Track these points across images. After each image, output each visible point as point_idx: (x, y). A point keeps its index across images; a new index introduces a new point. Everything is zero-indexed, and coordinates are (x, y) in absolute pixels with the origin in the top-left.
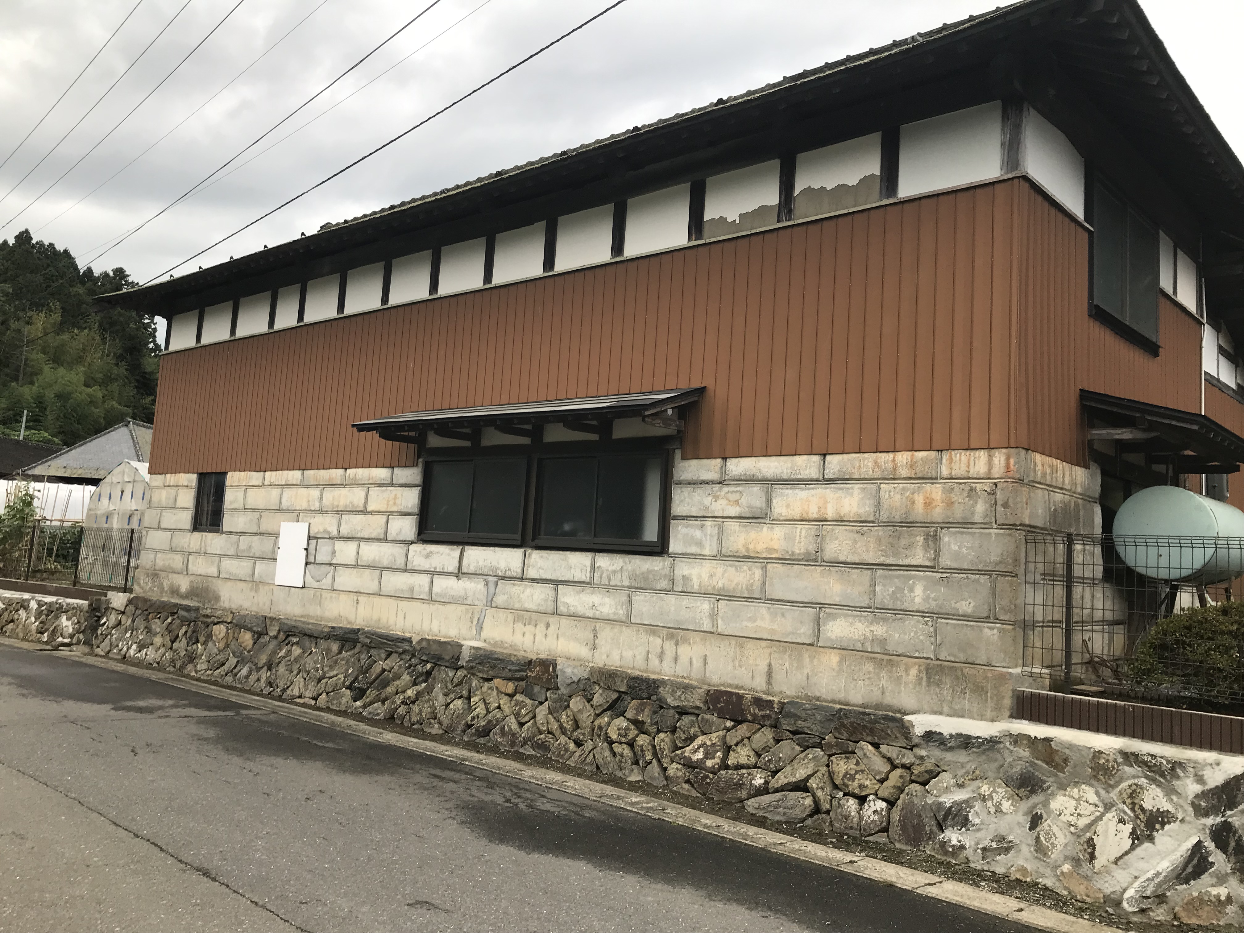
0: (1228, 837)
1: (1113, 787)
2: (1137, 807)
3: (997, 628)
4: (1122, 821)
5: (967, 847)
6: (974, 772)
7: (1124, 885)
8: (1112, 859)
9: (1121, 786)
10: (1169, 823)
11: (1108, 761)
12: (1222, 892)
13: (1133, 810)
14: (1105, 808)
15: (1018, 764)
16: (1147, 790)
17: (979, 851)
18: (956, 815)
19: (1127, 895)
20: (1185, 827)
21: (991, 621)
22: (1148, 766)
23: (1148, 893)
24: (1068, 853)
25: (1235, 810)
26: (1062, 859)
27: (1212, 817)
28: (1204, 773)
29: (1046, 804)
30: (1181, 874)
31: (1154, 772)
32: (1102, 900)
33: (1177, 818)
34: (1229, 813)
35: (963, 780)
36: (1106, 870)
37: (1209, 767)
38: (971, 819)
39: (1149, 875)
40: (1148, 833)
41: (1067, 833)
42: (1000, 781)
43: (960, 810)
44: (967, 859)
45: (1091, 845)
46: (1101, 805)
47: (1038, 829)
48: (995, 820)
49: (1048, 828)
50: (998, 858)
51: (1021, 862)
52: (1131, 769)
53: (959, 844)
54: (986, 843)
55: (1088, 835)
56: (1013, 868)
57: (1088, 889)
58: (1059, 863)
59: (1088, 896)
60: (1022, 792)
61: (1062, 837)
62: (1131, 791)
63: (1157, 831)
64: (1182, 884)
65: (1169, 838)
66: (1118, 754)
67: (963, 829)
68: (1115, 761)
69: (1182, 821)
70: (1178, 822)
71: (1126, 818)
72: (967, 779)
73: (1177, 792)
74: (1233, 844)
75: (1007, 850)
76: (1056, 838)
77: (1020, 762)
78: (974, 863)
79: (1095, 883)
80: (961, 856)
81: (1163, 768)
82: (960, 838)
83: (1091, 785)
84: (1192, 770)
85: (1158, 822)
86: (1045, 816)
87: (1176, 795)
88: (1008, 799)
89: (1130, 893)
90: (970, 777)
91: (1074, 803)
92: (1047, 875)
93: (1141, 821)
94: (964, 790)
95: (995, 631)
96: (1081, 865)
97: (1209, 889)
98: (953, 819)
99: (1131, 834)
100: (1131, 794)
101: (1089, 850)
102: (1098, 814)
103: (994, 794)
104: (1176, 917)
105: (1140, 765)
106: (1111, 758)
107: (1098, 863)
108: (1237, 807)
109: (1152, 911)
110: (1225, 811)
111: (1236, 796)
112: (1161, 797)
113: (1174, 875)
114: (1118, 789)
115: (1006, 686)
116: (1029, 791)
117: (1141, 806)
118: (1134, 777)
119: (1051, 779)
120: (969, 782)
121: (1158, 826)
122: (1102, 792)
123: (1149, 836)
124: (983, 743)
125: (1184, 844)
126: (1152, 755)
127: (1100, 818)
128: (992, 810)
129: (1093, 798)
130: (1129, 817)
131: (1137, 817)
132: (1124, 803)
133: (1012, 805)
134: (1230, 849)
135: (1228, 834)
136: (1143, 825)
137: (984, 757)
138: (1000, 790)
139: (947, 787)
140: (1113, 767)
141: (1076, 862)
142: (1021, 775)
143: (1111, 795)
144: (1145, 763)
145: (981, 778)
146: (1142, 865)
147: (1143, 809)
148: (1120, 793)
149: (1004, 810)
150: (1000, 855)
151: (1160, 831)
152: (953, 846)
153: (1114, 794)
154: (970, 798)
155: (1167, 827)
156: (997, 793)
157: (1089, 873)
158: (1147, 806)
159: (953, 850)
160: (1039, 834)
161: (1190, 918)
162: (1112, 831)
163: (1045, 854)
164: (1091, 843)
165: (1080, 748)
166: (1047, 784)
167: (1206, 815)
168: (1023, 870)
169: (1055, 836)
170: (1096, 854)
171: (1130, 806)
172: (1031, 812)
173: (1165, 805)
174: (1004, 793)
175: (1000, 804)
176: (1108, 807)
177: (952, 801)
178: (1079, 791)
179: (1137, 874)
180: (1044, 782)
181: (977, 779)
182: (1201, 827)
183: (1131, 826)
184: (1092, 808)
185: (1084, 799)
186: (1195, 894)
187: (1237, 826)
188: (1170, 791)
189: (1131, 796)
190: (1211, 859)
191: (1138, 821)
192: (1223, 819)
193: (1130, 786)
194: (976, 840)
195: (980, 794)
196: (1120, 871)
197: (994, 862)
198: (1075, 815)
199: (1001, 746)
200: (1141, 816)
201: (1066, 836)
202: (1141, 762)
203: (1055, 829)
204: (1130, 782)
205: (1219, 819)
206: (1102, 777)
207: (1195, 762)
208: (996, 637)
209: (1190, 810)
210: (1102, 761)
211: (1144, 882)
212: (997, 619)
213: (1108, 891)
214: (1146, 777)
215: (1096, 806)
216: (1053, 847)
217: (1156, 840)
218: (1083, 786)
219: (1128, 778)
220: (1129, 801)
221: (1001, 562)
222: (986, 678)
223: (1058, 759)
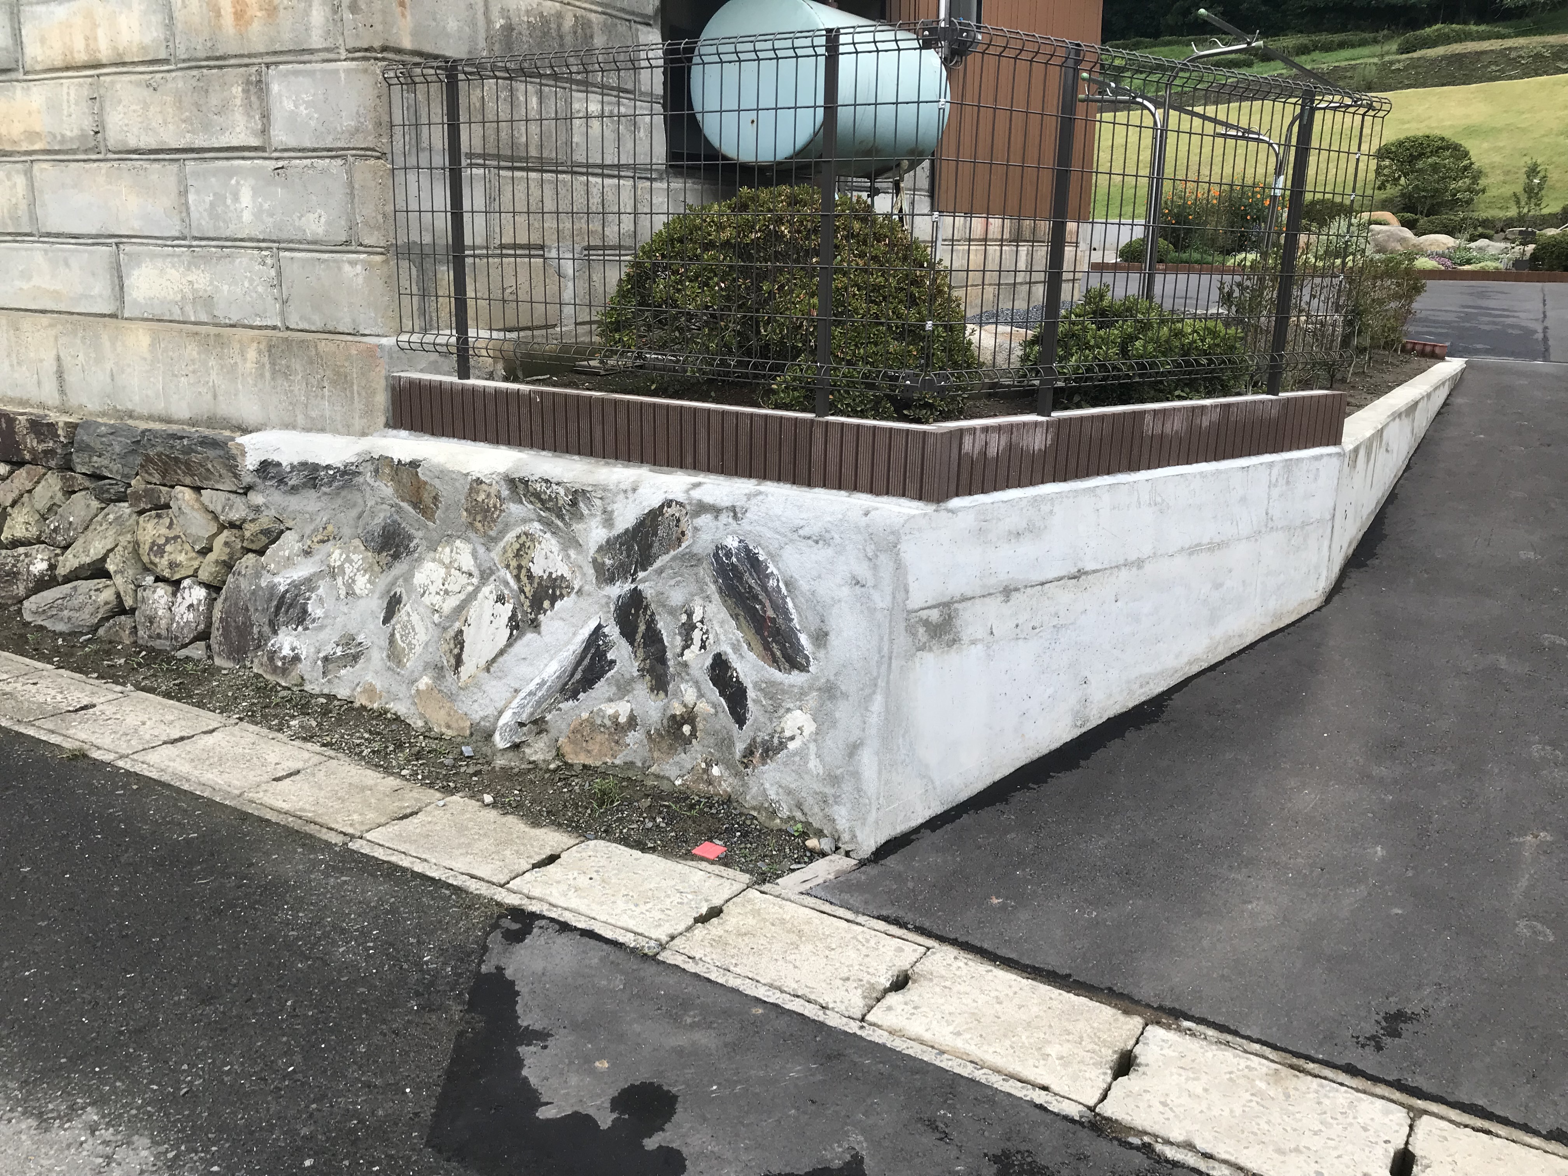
0: (637, 615)
1: (495, 540)
2: (524, 571)
3: (362, 261)
4: (501, 599)
5: (303, 657)
6: (324, 528)
7: (500, 705)
8: (482, 663)
9: (506, 539)
10: (562, 596)
11: (488, 496)
12: (622, 709)
13: (517, 578)
14: (482, 578)
15: (380, 511)
16: (540, 543)
17: (319, 662)
18: (291, 606)
19: (501, 722)
20: (584, 603)
21: (353, 248)
22: (543, 502)
23: (524, 718)
24: (428, 658)
25: (650, 569)
26: (421, 668)
27: (618, 584)
28: (615, 506)
29: (408, 577)
30: (566, 684)
31: (548, 509)
32: (468, 732)
33: (573, 588)
34: (641, 575)
35: (309, 543)
36: (475, 683)
37: (621, 496)
38: (310, 610)
39: (532, 686)
40: (533, 616)
41: (429, 625)
42: (357, 542)
43: (296, 596)
44: (302, 678)
45: (460, 643)
46: (476, 573)
47: (393, 622)
48: (345, 609)
49: (406, 618)
50: (343, 672)
51: (369, 678)
52: (520, 506)
53: (292, 654)
54: (328, 650)
55: (457, 625)
56: (359, 689)
57: (449, 715)
58: (416, 674)
59: (448, 727)
60: (384, 558)
61: (423, 630)
62: (518, 546)
63: (545, 611)
64: (567, 700)
65: (561, 623)
66: (503, 483)
67: (300, 628)
68: (498, 496)
69: (580, 592)
70: (573, 595)
71: (506, 592)
72: (315, 540)
73: (577, 541)
74: (642, 628)
75: (355, 658)
76: (416, 634)
77: (384, 506)
78: (311, 683)
79: (460, 704)
80: (293, 674)
81: (561, 502)
82: (296, 644)
83: (468, 540)
84: (598, 502)
85: (547, 596)
86: (405, 598)
87: (576, 548)
88: (366, 571)
89: (507, 718)
90: (320, 537)
91: (442, 571)
92: (401, 696)
93: (526, 597)
94: (311, 560)
95: (359, 268)
96: (444, 677)
97: (602, 706)
98: (287, 612)
99: (511, 619)
100: (518, 550)
101: (456, 651)
102: (470, 588)
103: (347, 565)
104: (559, 755)
105: (532, 499)
106: (493, 491)
107: (465, 671)
108: (651, 564)
109: (529, 745)
110: (636, 572)
111: (651, 546)
112: (556, 553)
113: (559, 686)
114: (502, 544)
115: (378, 369)
116: (392, 556)
117: (529, 570)
118: (525, 521)
119: (420, 534)
120: (317, 546)
121: (546, 604)
122: (481, 550)
123: (533, 621)
124: (334, 477)
125: (581, 631)
126: (547, 481)
127: (472, 596)
128: (343, 593)
129: (467, 561)
130: (512, 590)
131: (522, 591)
132: (508, 566)
133: (369, 581)
134: (639, 637)
135: (637, 611)
136: (527, 603)
137: (339, 501)
138: (355, 557)
139: (288, 558)
140: (495, 506)
141: (438, 671)
142: (384, 528)
143: (493, 554)
144: (537, 495)
145: (334, 538)
146: (524, 670)
147: (530, 577)
148: (505, 551)
149: (358, 591)
150: (345, 666)
151: (549, 612)
152: (284, 657)
153: (496, 554)
154: (314, 575)
155: (558, 604)
156: (351, 562)
157: (454, 689)
158: (537, 570)
159: (284, 664)
160: (394, 629)
161: (576, 754)
162: (487, 617)
163: (399, 663)
164: (459, 640)
165: (454, 476)
166: (415, 541)
167: (611, 580)
168: (370, 691)
169: (414, 630)
170: (464, 656)
171: (515, 572)
172: (388, 592)
173: (561, 569)
174: (360, 562)
175: (354, 581)
176: (485, 575)
177: (289, 581)
178: (452, 551)
179: (517, 686)
180: (411, 538)
181: (328, 540)
182: (604, 601)
183: (511, 606)
184: (464, 579)
185: (456, 565)
186: (585, 715)
187: (649, 596)
188: (571, 542)
189: (518, 555)
190: (610, 656)
191: (522, 597)
192: (633, 586)
193: (518, 537)
194: (317, 644)
195: (329, 566)
196: (494, 683)
197: (337, 680)
198: (442, 593)
199: (361, 479)
200: (527, 589)
201: (427, 629)
202: (533, 494)
203: (415, 618)
204: (518, 530)
205: (628, 586)
206: (479, 525)
207: (604, 490)
208: (360, 280)
209: (590, 571)
210: (481, 497)
211: (525, 698)
212: (361, 245)
213: (476, 717)
214: (540, 520)
215: (470, 575)
216: (411, 649)
217: (543, 628)
218: (458, 542)
219: (516, 524)
220: (514, 563)
221: (357, 130)
222: (348, 357)
223: (427, 498)
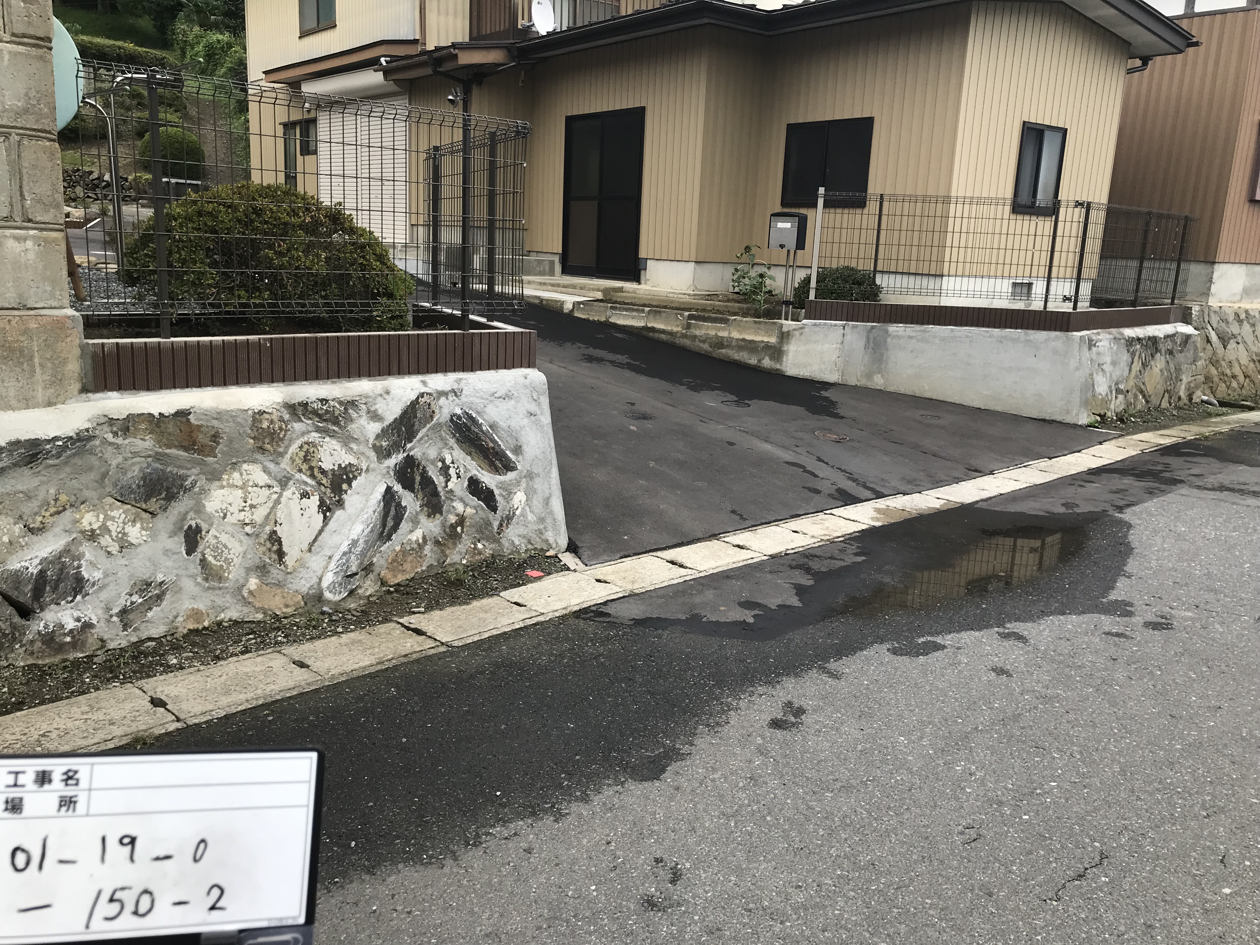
0: (413, 472)
2: (316, 471)
4: (305, 495)
5: (94, 622)
6: (56, 500)
8: (305, 546)
11: (272, 422)
12: (417, 535)
14: (281, 486)
15: (133, 464)
16: (322, 446)
17: (115, 619)
18: (58, 581)
19: (325, 584)
20: (371, 476)
22: (320, 416)
23: (354, 569)
24: (249, 563)
25: (415, 440)
26: (244, 575)
27: (394, 456)
28: (377, 406)
29: (199, 509)
30: (383, 532)
31: (325, 420)
32: (303, 603)
33: (362, 470)
34: (409, 446)
35: (39, 519)
36: (301, 563)
37: (379, 398)
38: (86, 576)
39: (344, 548)
40: (337, 498)
41: (242, 538)
42: (110, 500)
43: (61, 570)
44: (102, 640)
45: (276, 541)
46: (275, 483)
47: (200, 548)
48: (123, 561)
49: (215, 541)
50: (150, 614)
51: (187, 605)
52: (300, 424)
53: (79, 624)
54: (122, 602)
55: (268, 529)
56: (180, 619)
57: (284, 597)
58: (241, 581)
59: (287, 606)
60: (153, 504)
61: (237, 545)
62: (303, 454)
64: (385, 543)
65: (357, 496)
66: (283, 409)
67: (79, 597)
69: (367, 470)
71: (308, 489)
72: (48, 514)
74: (418, 479)
75: (159, 598)
76: (230, 550)
77: (138, 459)
78: (112, 640)
79: (290, 586)
80: (90, 641)
81: (337, 413)
82: (76, 614)
83: (254, 461)
85: (344, 481)
86: (204, 526)
87: (354, 442)
88: (134, 521)
89: (329, 578)
90: (52, 510)
91: (239, 493)
92: (227, 605)
93: (326, 487)
94: (49, 535)
96: (268, 572)
97: (409, 537)
98: (55, 589)
99: (320, 507)
100: (305, 457)
101: (275, 548)
102: (275, 496)
103: (109, 523)
104: (383, 583)
105: (310, 416)
106: (275, 417)
107: (289, 560)
108: (415, 437)
109: (361, 587)
110: (405, 445)
111: (413, 425)
112: (339, 450)
113: (375, 536)
114: (288, 456)
116: (163, 499)
118: (303, 434)
119: (195, 471)
120: (51, 520)
123: (338, 501)
124: (65, 448)
127: (277, 502)
128: (114, 548)
129: (262, 478)
130: (312, 486)
133: (143, 528)
134: (417, 486)
137: (68, 469)
138: (115, 513)
140: (281, 429)
141: (262, 570)
142: (144, 478)
144: (315, 412)
145: (72, 506)
148: (293, 460)
149: (134, 541)
150: (150, 609)
152: (71, 631)
153: (285, 464)
154: (68, 544)
156: (113, 519)
157: (281, 577)
158: (327, 465)
159: (73, 637)
160: (204, 555)
161: (395, 576)
162: (296, 512)
163: (220, 579)
164: (274, 538)
166: (190, 480)
167: (389, 455)
168: (196, 614)
169: (226, 547)
170: (285, 549)
171: (308, 473)
172: (181, 528)
174: (123, 516)
175: (125, 534)
176: (284, 482)
177: (37, 561)
178: (241, 475)
179: (329, 554)
180: (184, 478)
181: (65, 509)
182: (385, 471)
183: (318, 497)
184: (266, 492)
185: (251, 483)
186: (398, 548)
187: (419, 457)
189: (306, 460)
190: (403, 504)
192: (405, 455)
194: (102, 605)
195: (83, 532)
196: (314, 558)
197: (144, 624)
198: (247, 509)
199: (97, 442)
201: (241, 542)
203: (224, 538)
205: (401, 456)
206: (268, 447)
207: (366, 397)
208: (31, 256)
209: (373, 455)
210: (265, 425)
211: (341, 558)
212: (30, 221)
214: (318, 430)
215: (269, 486)
216: (229, 564)
217: (347, 504)
219: (298, 438)
220: (305, 467)
221: (26, 111)
223: (202, 438)
